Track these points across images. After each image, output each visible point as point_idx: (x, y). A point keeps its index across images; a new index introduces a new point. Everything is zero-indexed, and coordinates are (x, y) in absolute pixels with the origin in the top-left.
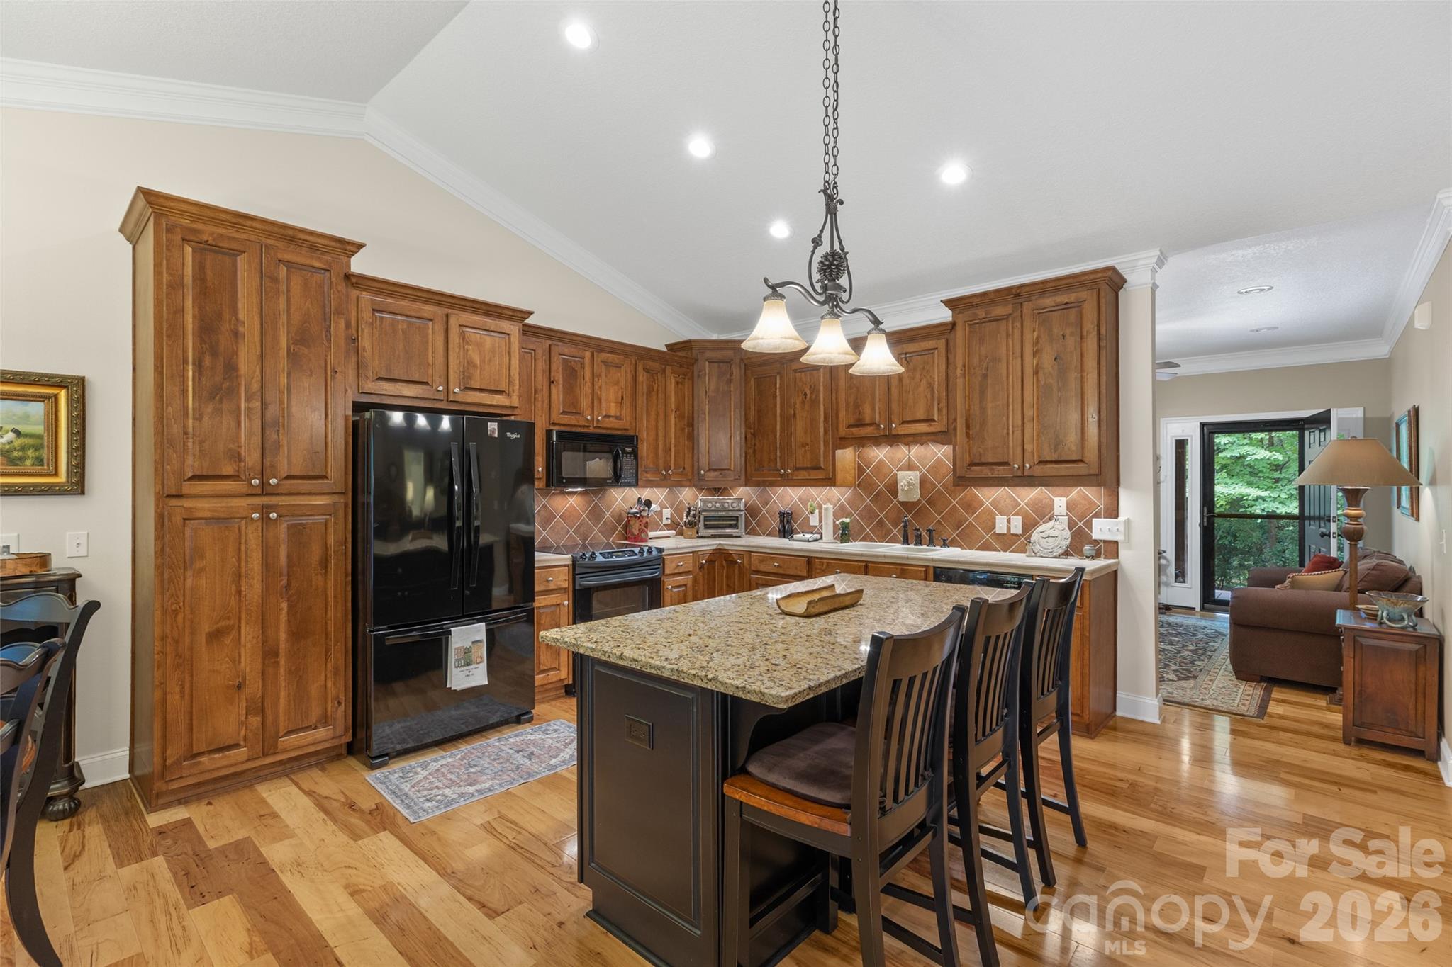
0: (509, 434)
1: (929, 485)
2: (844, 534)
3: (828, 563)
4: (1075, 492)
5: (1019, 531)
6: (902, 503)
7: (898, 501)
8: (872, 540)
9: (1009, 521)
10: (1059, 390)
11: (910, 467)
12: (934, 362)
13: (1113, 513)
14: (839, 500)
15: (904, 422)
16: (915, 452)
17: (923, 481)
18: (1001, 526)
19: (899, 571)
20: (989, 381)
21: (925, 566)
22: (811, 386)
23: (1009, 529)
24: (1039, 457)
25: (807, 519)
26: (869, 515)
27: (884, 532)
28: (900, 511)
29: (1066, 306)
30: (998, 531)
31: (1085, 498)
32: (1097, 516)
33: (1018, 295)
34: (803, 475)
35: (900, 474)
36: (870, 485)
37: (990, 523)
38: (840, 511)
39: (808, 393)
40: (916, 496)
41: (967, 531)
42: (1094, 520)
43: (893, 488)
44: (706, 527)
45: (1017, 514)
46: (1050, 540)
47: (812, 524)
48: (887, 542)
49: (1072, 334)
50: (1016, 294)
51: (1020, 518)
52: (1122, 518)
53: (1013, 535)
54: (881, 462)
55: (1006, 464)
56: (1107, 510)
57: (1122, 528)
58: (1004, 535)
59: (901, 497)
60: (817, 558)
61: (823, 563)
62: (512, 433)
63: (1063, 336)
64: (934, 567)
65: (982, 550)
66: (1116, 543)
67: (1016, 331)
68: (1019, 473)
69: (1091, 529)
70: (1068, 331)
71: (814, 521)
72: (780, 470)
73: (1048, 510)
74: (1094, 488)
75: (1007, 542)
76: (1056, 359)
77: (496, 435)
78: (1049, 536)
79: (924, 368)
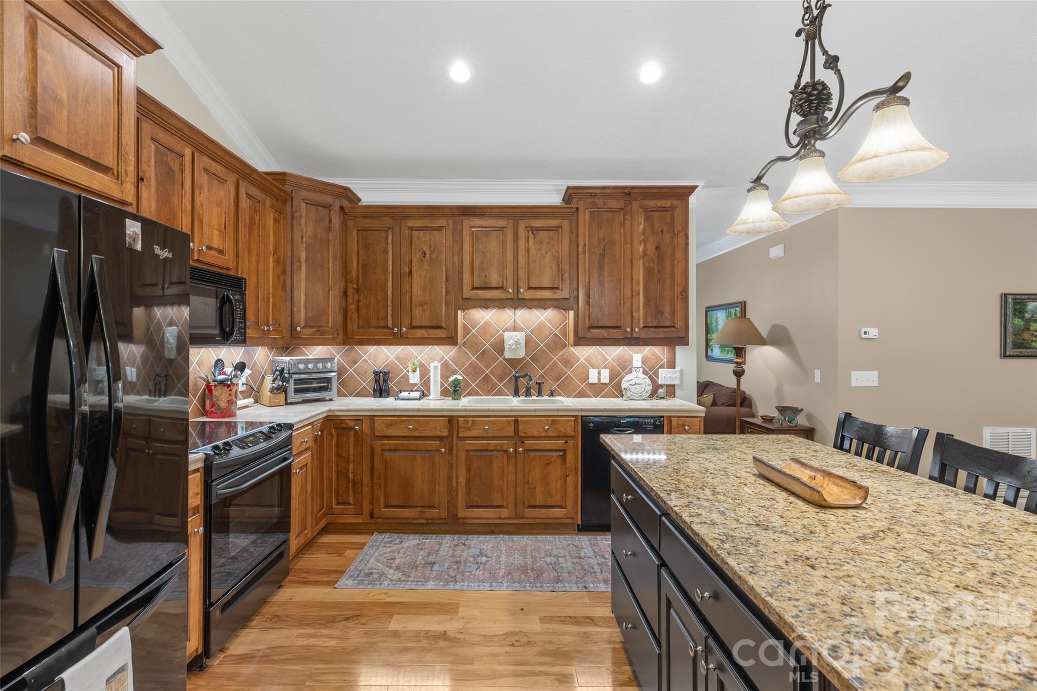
0: (157, 250)
1: (533, 344)
2: (455, 390)
3: (473, 421)
4: (648, 350)
5: (607, 381)
6: (508, 360)
7: (504, 358)
8: (478, 394)
9: (599, 373)
10: (659, 272)
11: (515, 328)
12: (558, 238)
13: (672, 365)
14: (443, 358)
15: (530, 288)
16: (521, 315)
17: (528, 341)
18: (593, 378)
19: (550, 422)
20: (606, 260)
21: (573, 416)
22: (431, 246)
23: (599, 379)
24: (644, 323)
25: (406, 377)
26: (473, 371)
27: (489, 387)
28: (505, 367)
29: (663, 209)
30: (591, 381)
31: (654, 354)
32: (662, 367)
33: (629, 194)
34: (420, 333)
35: (507, 335)
36: (476, 344)
37: (584, 375)
38: (446, 370)
39: (428, 252)
40: (521, 354)
41: (566, 383)
42: (660, 370)
43: (500, 347)
44: (297, 391)
45: (605, 367)
46: (637, 386)
47: (411, 382)
48: (493, 395)
49: (668, 231)
50: (628, 193)
51: (608, 370)
52: (678, 368)
53: (603, 384)
54: (487, 323)
55: (618, 327)
56: (668, 362)
57: (678, 375)
58: (595, 384)
59: (508, 355)
60: (460, 417)
61: (467, 421)
62: (163, 248)
63: (662, 231)
64: (582, 416)
65: (578, 397)
66: (674, 386)
67: (627, 222)
68: (629, 336)
69: (658, 377)
70: (665, 228)
71: (415, 378)
72: (393, 329)
73: (628, 363)
74: (660, 347)
75: (597, 390)
76: (656, 248)
77: (139, 247)
78: (636, 384)
79: (549, 242)
